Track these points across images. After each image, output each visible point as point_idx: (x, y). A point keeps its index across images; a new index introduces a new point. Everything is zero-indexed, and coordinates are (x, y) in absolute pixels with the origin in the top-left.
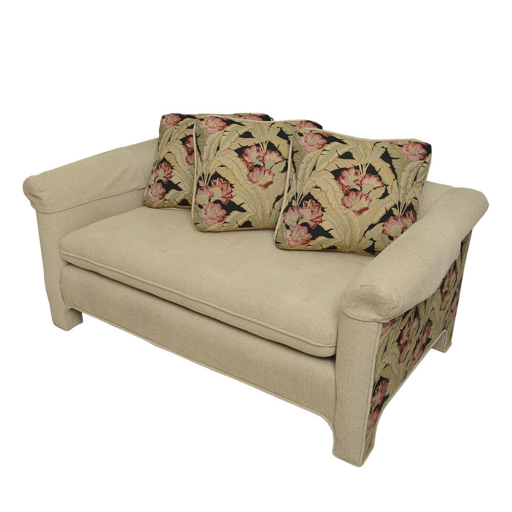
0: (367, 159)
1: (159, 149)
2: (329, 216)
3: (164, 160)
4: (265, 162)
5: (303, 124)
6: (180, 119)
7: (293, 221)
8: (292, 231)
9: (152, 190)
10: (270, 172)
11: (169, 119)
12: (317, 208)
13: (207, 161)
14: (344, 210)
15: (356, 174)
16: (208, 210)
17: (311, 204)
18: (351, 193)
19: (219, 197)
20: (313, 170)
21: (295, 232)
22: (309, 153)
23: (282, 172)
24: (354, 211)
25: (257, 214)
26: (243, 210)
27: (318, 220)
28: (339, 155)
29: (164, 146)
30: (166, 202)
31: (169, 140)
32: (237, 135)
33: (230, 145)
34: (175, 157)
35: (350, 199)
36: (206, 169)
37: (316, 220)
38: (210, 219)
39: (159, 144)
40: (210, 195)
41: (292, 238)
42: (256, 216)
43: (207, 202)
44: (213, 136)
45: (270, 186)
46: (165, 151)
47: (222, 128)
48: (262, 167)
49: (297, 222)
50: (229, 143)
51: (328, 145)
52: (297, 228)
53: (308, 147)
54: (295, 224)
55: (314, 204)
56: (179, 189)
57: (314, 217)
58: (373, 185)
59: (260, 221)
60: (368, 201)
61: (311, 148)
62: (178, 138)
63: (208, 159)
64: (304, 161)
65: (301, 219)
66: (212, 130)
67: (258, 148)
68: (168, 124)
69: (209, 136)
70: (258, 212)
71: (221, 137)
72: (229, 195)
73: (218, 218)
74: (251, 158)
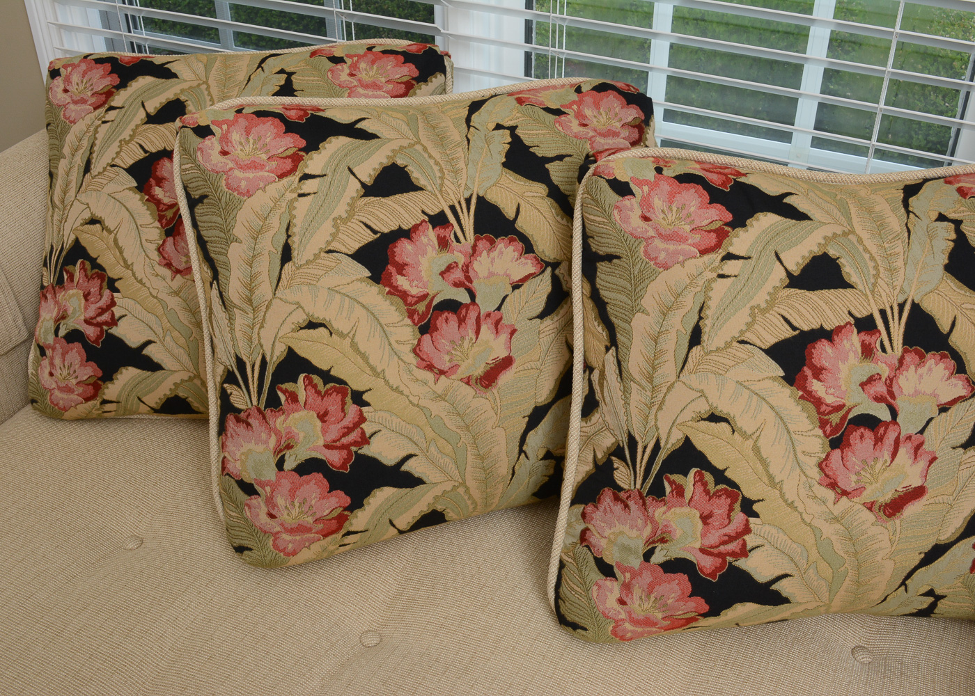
0: (898, 283)
1: (57, 202)
2: (774, 531)
3: (77, 252)
4: (476, 285)
5: (588, 100)
6: (117, 81)
7: (626, 549)
8: (627, 587)
9: (52, 364)
10: (497, 323)
11: (75, 78)
12: (724, 502)
13: (249, 309)
14: (830, 504)
15: (867, 351)
16: (280, 501)
17: (700, 489)
18: (856, 434)
19: (315, 449)
20: (691, 346)
21: (637, 592)
22: (666, 268)
23: (542, 316)
24: (870, 507)
25: (463, 484)
26: (411, 481)
27: (733, 546)
28: (789, 274)
29: (72, 192)
30: (108, 407)
31: (87, 169)
32: (354, 187)
33: (334, 236)
34: (116, 241)
35: (853, 459)
36: (250, 340)
37: (722, 548)
38: (292, 531)
39: (51, 175)
40: (279, 441)
41: (629, 613)
42: (461, 490)
43: (270, 474)
44: (259, 201)
45: (505, 378)
46: (77, 214)
47: (288, 164)
48: (467, 306)
49: (648, 556)
50: (327, 228)
51: (740, 231)
52: (647, 578)
53: (658, 243)
54: (636, 562)
55: (711, 487)
56: (151, 366)
57: (713, 538)
58: (935, 396)
59: (474, 502)
60: (922, 464)
61: (672, 247)
62: (118, 161)
63: (250, 301)
64: (648, 302)
65: (660, 546)
66: (250, 175)
67: (442, 232)
68: (75, 102)
69: (241, 203)
70: (469, 477)
71: (291, 206)
72: (353, 436)
73: (321, 526)
74: (420, 279)
